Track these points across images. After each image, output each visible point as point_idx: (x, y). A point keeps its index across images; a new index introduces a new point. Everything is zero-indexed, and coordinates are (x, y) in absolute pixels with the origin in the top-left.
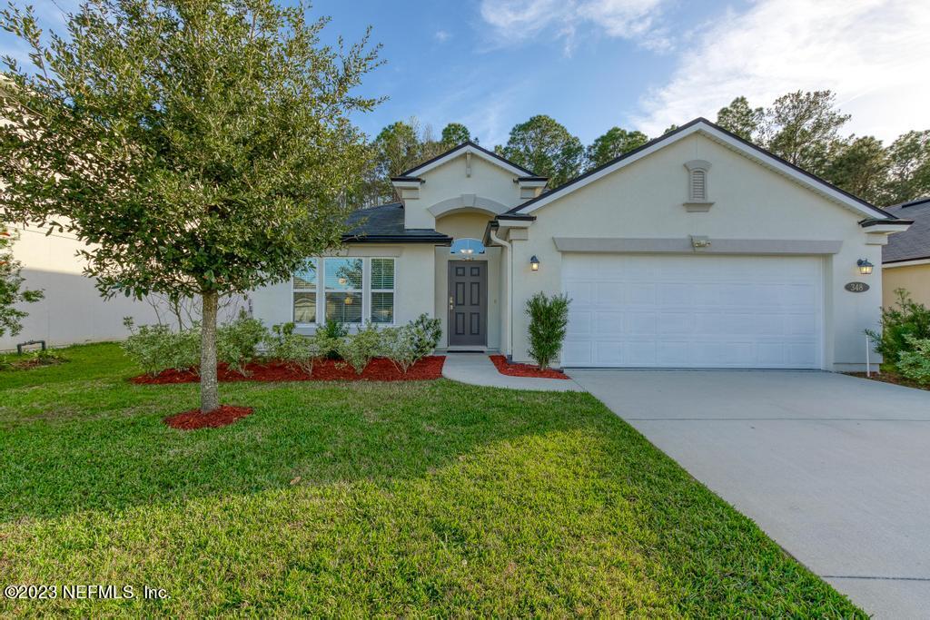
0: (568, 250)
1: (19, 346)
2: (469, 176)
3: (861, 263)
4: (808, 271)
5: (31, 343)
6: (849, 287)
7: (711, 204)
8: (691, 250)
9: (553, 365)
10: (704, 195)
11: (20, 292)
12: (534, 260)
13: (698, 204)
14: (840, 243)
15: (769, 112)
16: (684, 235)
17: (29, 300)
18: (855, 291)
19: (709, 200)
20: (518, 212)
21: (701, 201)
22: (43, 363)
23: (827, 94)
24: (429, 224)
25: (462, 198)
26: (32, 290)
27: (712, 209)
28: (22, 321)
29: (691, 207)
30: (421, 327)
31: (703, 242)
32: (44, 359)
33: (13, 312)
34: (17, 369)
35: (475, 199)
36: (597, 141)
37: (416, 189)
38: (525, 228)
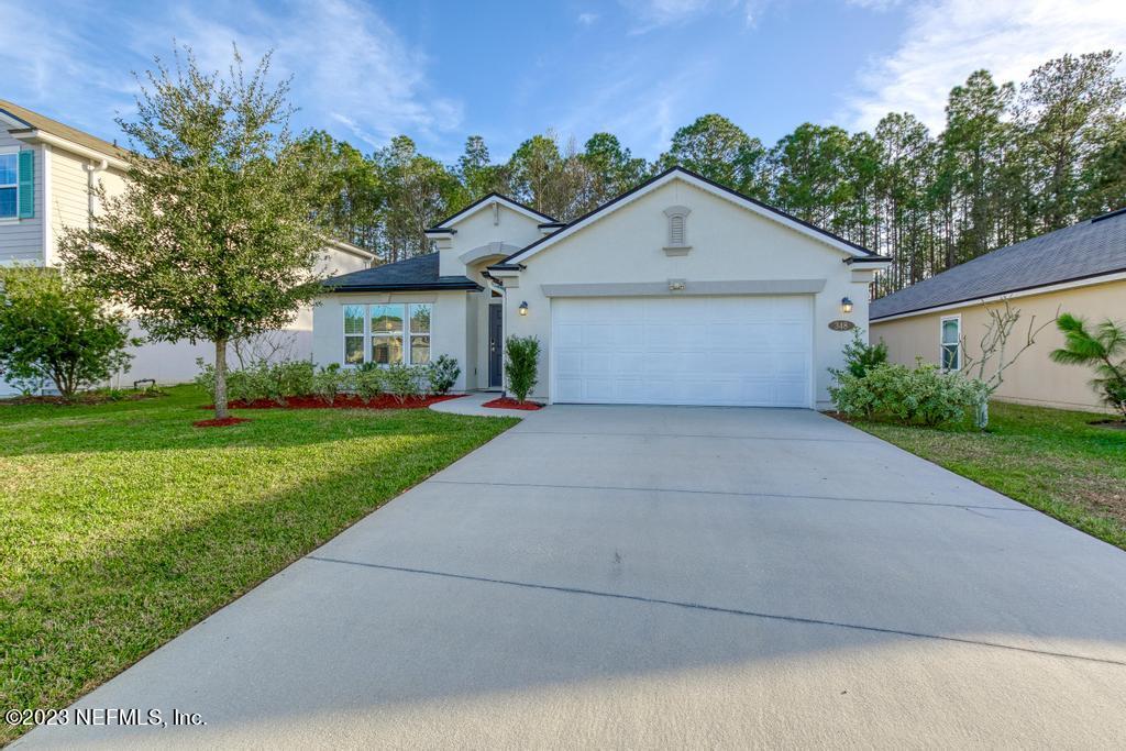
0: (555, 296)
1: (135, 383)
2: (496, 224)
3: (845, 301)
4: (796, 309)
5: (145, 381)
6: (833, 326)
7: (690, 248)
8: (668, 293)
9: (528, 398)
10: (682, 241)
11: (129, 338)
12: (525, 305)
13: (677, 248)
14: (824, 282)
15: (1024, 87)
16: (663, 279)
17: (136, 345)
18: (839, 329)
19: (687, 246)
20: (508, 263)
21: (680, 246)
22: (149, 396)
23: (1108, 54)
24: (462, 271)
25: (489, 247)
26: (137, 337)
27: (691, 252)
28: (131, 362)
29: (670, 251)
30: (441, 367)
31: (677, 285)
32: (151, 393)
33: (124, 354)
34: (130, 400)
35: (502, 246)
36: (781, 142)
37: (448, 239)
38: (516, 277)
